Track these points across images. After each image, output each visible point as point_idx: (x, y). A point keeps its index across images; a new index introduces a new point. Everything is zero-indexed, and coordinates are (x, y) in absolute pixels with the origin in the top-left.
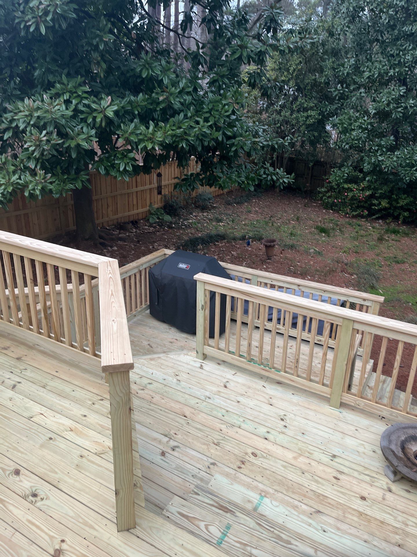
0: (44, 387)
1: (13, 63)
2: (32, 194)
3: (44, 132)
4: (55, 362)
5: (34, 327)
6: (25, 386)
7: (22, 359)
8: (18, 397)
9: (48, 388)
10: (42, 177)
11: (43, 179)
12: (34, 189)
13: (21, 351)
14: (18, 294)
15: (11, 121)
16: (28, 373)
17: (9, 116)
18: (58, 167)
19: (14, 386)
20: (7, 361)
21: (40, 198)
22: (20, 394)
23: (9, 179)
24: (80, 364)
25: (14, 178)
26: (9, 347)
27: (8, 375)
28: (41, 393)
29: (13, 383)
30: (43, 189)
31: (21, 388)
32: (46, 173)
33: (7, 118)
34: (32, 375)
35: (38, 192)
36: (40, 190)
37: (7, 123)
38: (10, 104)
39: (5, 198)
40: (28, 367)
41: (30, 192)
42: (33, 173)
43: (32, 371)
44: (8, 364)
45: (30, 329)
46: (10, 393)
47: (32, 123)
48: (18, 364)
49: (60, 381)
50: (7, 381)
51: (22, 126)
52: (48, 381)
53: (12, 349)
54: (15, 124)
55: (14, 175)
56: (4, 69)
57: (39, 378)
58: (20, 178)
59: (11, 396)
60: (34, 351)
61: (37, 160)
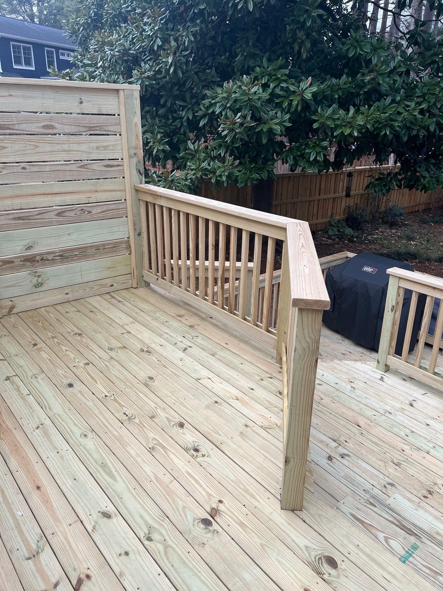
0: (213, 355)
1: (216, 52)
2: (219, 180)
3: (239, 114)
4: (226, 336)
5: (209, 298)
6: (196, 351)
7: (195, 327)
8: (188, 360)
9: (217, 356)
10: (230, 163)
11: (231, 165)
12: (220, 176)
13: (193, 320)
14: (198, 266)
15: (208, 108)
16: (199, 340)
17: (206, 102)
18: (247, 156)
19: (185, 349)
20: (180, 327)
21: (225, 185)
22: (190, 356)
23: (200, 165)
24: (250, 341)
25: (204, 165)
26: (183, 316)
27: (181, 339)
28: (209, 360)
29: (185, 346)
30: (229, 177)
31: (191, 352)
32: (235, 159)
33: (205, 104)
34: (202, 342)
35: (224, 178)
36: (227, 176)
37: (204, 110)
38: (208, 90)
39: (193, 184)
40: (199, 335)
41: (216, 179)
42: (223, 160)
43: (203, 339)
44: (182, 330)
45: (205, 299)
46: (181, 355)
47: (228, 105)
48: (190, 330)
49: (229, 353)
50: (179, 343)
51: (218, 111)
52: (217, 350)
53: (186, 317)
54: (212, 110)
55: (204, 162)
56: (207, 58)
57: (210, 347)
58: (209, 165)
59: (182, 357)
60: (206, 323)
61: (227, 148)
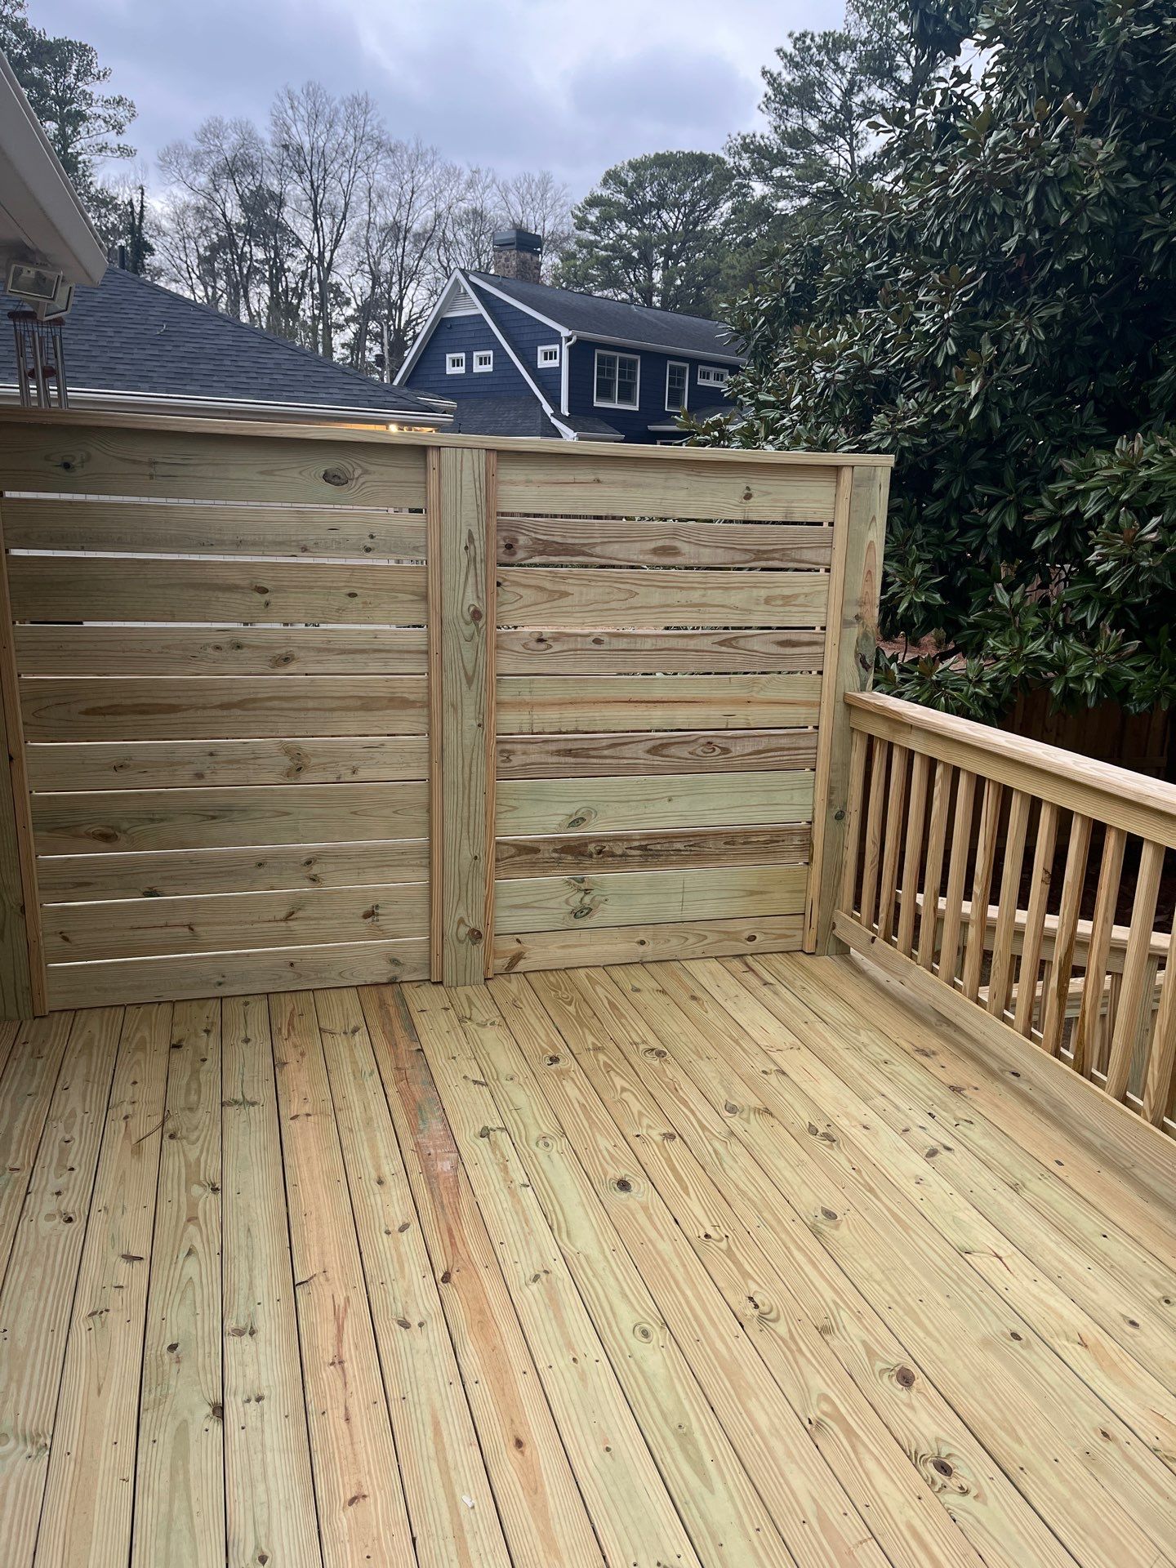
0: (1015, 1188)
3: (1155, 521)
4: (1057, 1136)
5: (1018, 1016)
7: (965, 1092)
8: (938, 1186)
9: (1026, 1195)
13: (963, 1073)
16: (976, 1134)
19: (932, 1153)
20: (924, 1085)
22: (946, 1176)
26: (934, 1053)
27: (922, 1119)
28: (999, 1198)
29: (934, 1143)
30: (1102, 683)
31: (949, 1163)
32: (1127, 637)
33: (1056, 493)
34: (984, 1142)
35: (1090, 687)
37: (1051, 507)
38: (1069, 458)
40: (976, 1118)
41: (1066, 686)
42: (1091, 638)
43: (986, 1134)
44: (928, 1093)
46: (920, 1166)
47: (1124, 497)
48: (952, 1100)
49: (1065, 1191)
50: (915, 1129)
51: (1091, 509)
52: (1029, 1176)
53: (941, 1058)
54: (1073, 508)
55: (1034, 638)
57: (1007, 1161)
58: (1048, 648)
59: (920, 1173)
60: (1001, 1086)
61: (1107, 605)
